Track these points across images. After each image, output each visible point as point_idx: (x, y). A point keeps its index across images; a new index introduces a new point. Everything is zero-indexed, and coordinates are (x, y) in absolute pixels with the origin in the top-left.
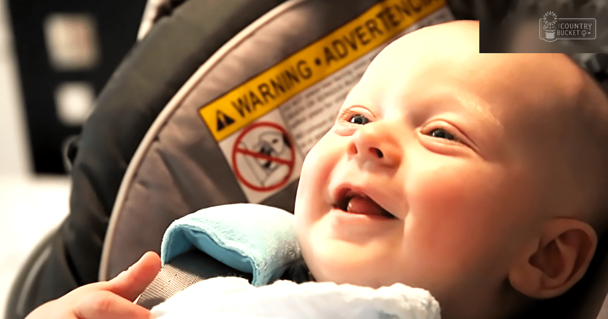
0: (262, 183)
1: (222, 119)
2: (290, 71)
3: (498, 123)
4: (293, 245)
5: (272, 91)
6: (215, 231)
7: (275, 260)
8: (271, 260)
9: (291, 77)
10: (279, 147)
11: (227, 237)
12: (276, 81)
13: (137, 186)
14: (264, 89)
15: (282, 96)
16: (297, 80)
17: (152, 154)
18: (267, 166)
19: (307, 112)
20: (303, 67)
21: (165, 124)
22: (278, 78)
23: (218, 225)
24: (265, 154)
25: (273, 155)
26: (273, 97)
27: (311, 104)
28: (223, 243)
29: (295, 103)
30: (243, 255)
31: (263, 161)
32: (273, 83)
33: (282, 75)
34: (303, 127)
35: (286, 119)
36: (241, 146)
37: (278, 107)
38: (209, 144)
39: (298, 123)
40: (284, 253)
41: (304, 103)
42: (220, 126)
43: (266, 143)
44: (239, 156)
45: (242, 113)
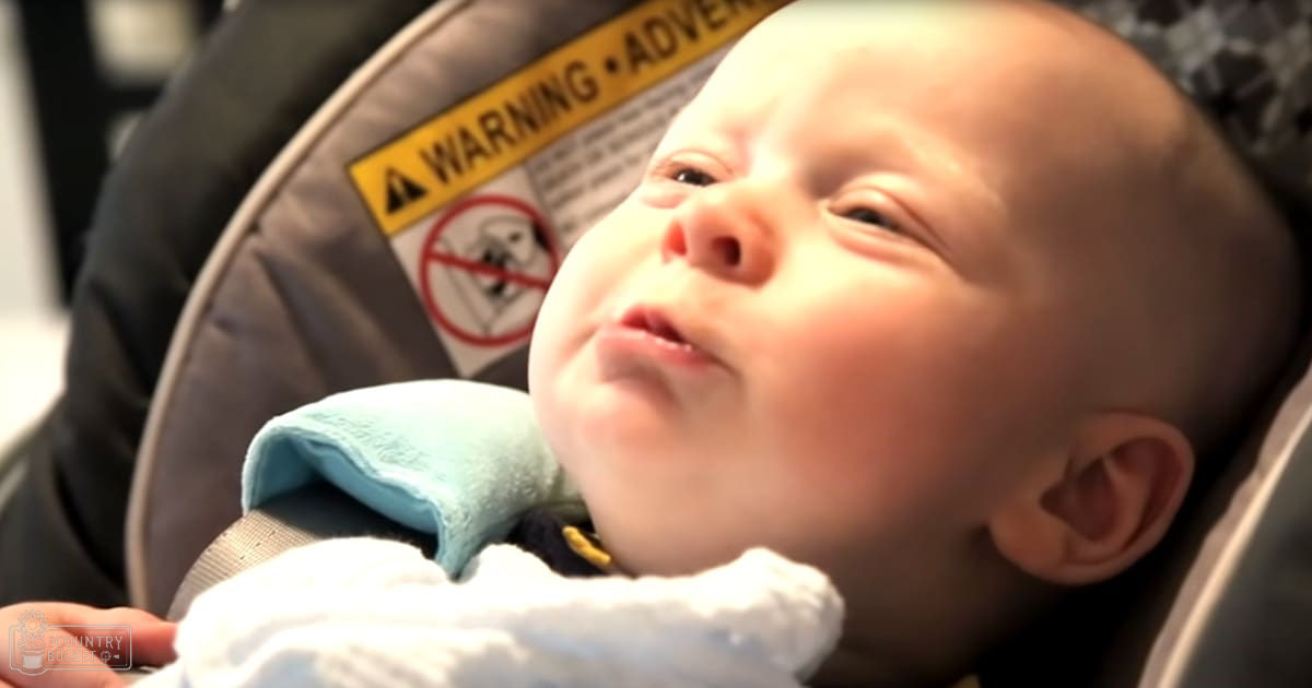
0: (486, 327)
1: (399, 187)
2: (550, 85)
3: (995, 199)
4: (534, 473)
5: (510, 128)
6: (357, 443)
7: (489, 506)
8: (478, 508)
9: (551, 98)
10: (524, 250)
11: (385, 456)
12: (518, 105)
13: (212, 332)
14: (492, 124)
15: (532, 140)
16: (565, 104)
17: (245, 262)
18: (497, 290)
19: (587, 175)
20: (578, 77)
21: (273, 195)
22: (523, 99)
23: (365, 430)
24: (493, 264)
25: (511, 267)
26: (511, 141)
27: (596, 157)
28: (374, 471)
29: (560, 155)
30: (418, 496)
31: (488, 281)
32: (512, 111)
33: (532, 92)
34: (578, 208)
35: (539, 190)
36: (439, 248)
37: (523, 162)
38: (369, 242)
39: (568, 198)
40: (510, 492)
41: (579, 155)
42: (394, 203)
43: (494, 242)
44: (437, 271)
45: (442, 176)
